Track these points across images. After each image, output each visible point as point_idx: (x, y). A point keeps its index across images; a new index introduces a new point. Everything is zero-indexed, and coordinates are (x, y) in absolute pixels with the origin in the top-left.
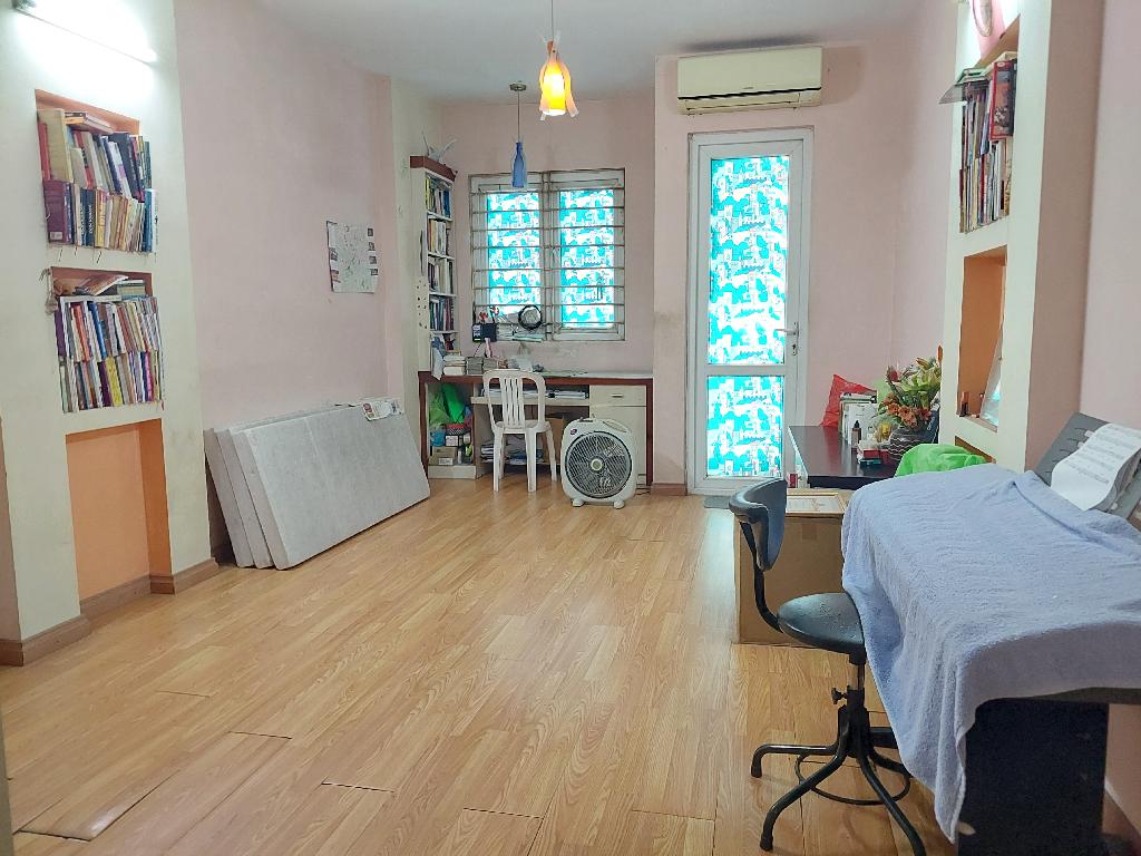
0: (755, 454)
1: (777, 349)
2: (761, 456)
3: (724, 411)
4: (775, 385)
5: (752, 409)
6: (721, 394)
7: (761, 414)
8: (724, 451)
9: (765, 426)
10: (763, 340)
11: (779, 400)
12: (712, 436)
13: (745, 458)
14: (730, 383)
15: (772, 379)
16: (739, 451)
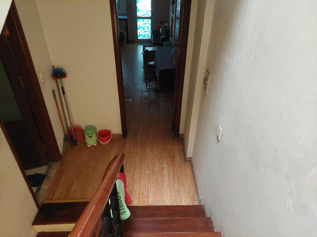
0: (146, 34)
1: (149, 14)
2: (147, 34)
3: (140, 26)
4: (150, 21)
5: (145, 26)
6: (140, 23)
8: (141, 34)
9: (148, 29)
10: (147, 12)
11: (150, 24)
12: (139, 31)
13: (145, 35)
14: (141, 20)
15: (149, 20)
16: (144, 34)
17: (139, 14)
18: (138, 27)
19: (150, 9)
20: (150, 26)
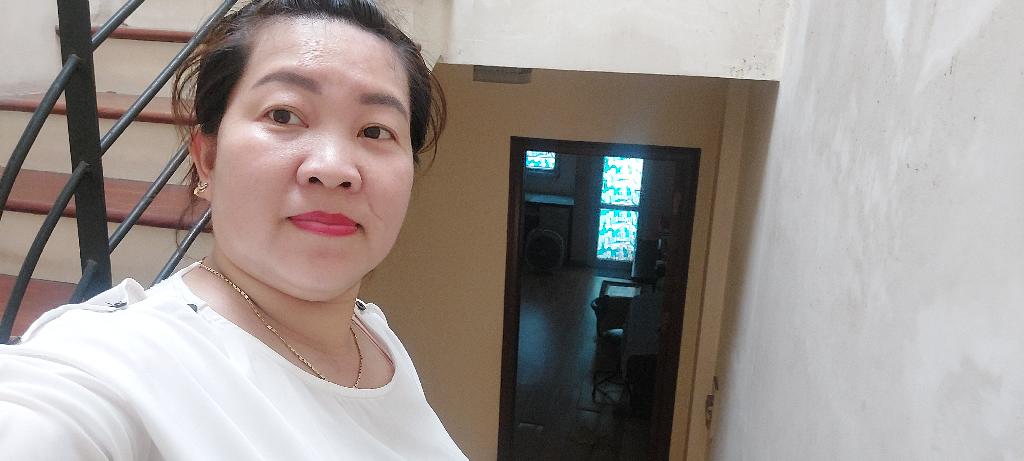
0: (621, 249)
1: (636, 199)
2: (624, 250)
3: (607, 227)
4: (634, 216)
5: (621, 227)
6: (606, 219)
7: (626, 230)
8: (606, 246)
9: (627, 235)
10: (629, 194)
11: (635, 223)
12: (601, 239)
13: (616, 250)
14: (611, 213)
15: (633, 213)
16: (614, 246)
17: (606, 197)
18: (601, 228)
19: (639, 186)
20: (634, 229)
